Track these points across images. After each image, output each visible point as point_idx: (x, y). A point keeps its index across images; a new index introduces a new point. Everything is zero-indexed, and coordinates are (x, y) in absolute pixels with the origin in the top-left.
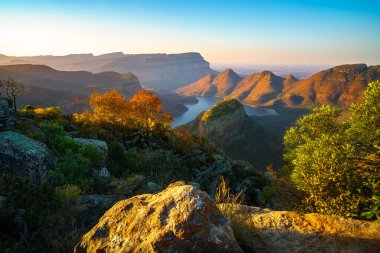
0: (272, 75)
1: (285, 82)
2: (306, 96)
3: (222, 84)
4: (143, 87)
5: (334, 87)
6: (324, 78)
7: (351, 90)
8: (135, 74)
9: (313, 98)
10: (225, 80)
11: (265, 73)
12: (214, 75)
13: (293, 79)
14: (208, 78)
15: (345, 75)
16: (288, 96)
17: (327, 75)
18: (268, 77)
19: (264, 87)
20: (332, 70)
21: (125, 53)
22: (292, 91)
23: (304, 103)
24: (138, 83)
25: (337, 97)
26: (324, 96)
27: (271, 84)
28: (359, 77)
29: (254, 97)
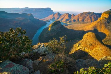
0: (69, 14)
1: (72, 16)
2: (77, 20)
3: (56, 16)
4: (35, 17)
5: (83, 18)
6: (81, 15)
7: (87, 18)
8: (32, 14)
9: (78, 20)
10: (57, 15)
11: (67, 14)
12: (54, 14)
13: (74, 15)
14: (52, 15)
15: (86, 14)
16: (72, 19)
17: (82, 14)
18: (68, 15)
19: (67, 17)
20: (83, 13)
21: (29, 8)
22: (74, 18)
23: (76, 21)
24: (33, 16)
25: (84, 20)
26: (81, 20)
27: (68, 17)
28: (89, 15)
29: (64, 20)
